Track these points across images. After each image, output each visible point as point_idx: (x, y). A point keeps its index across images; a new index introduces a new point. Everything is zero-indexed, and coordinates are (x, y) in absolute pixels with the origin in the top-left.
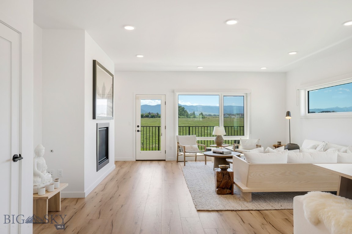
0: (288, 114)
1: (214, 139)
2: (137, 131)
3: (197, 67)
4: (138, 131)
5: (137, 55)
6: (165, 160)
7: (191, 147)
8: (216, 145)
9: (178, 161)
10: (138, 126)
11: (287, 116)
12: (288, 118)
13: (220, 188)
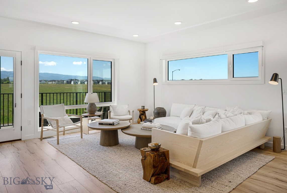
0: (155, 81)
3: (72, 22)
7: (62, 119)
9: (42, 139)
11: (154, 82)
12: (155, 84)
13: (156, 175)
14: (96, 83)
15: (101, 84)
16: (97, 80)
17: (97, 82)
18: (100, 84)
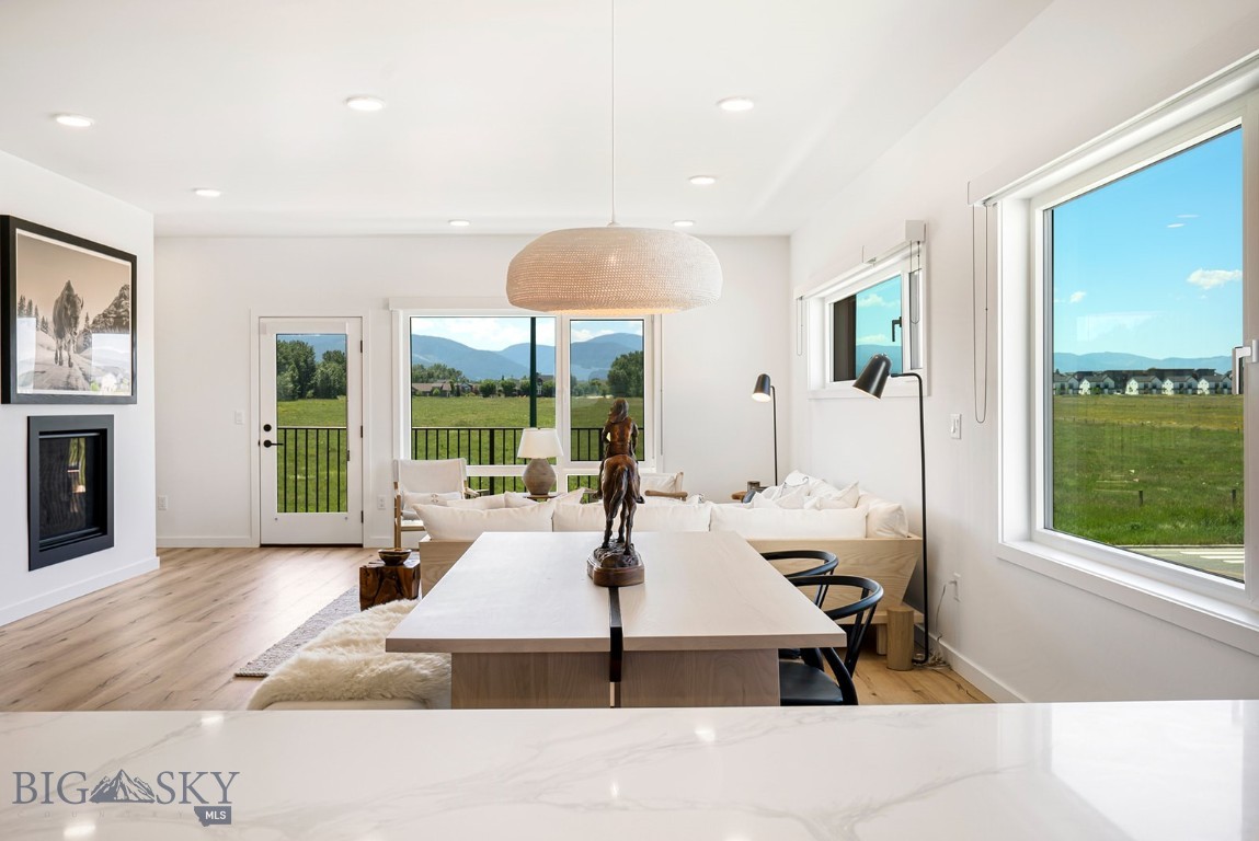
0: (764, 384)
1: (520, 471)
2: (262, 443)
4: (268, 444)
5: (195, 190)
6: (360, 546)
8: (528, 494)
10: (267, 428)
12: (766, 396)
14: (1106, 387)
15: (1135, 393)
16: (1114, 374)
17: (1111, 383)
18: (1127, 392)
